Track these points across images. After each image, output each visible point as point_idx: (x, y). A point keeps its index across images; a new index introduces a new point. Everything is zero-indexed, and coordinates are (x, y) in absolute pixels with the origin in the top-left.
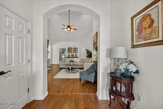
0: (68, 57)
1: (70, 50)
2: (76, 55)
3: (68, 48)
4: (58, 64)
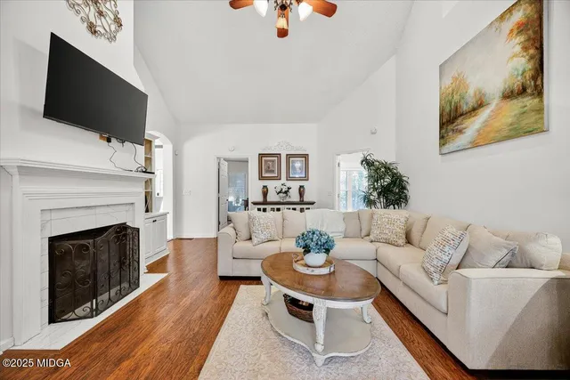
0: (260, 199)
1: (269, 164)
2: (301, 193)
3: (261, 156)
4: (213, 235)
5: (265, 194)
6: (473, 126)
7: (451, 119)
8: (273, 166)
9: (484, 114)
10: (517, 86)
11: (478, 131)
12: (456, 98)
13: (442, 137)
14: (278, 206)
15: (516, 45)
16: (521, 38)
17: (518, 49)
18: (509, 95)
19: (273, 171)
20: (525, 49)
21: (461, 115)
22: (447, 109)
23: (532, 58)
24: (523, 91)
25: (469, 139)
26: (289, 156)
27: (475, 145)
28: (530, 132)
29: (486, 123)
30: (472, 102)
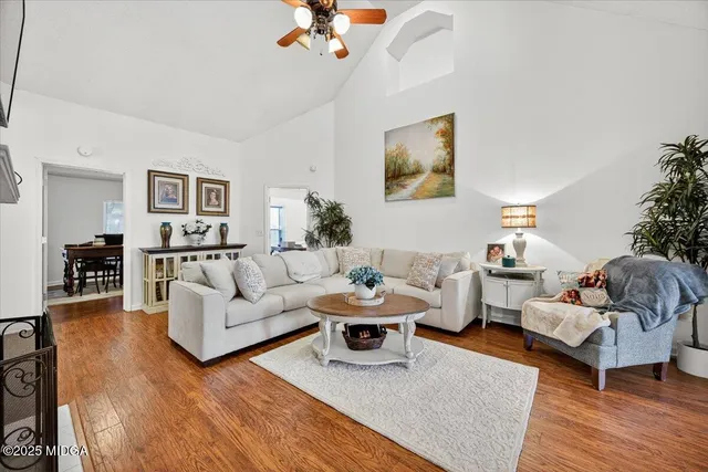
0: (157, 244)
2: (223, 233)
3: (152, 174)
5: (166, 237)
6: (413, 184)
7: (396, 175)
8: (176, 192)
9: (421, 179)
10: (441, 167)
11: (417, 189)
12: (400, 161)
13: (387, 188)
14: (193, 253)
15: (440, 142)
16: (443, 140)
17: (442, 145)
18: (436, 171)
19: (175, 201)
20: (445, 146)
21: (404, 175)
22: (392, 167)
23: (448, 153)
24: (444, 171)
25: (409, 193)
26: (200, 181)
27: (414, 197)
28: (448, 196)
29: (422, 185)
30: (412, 168)
